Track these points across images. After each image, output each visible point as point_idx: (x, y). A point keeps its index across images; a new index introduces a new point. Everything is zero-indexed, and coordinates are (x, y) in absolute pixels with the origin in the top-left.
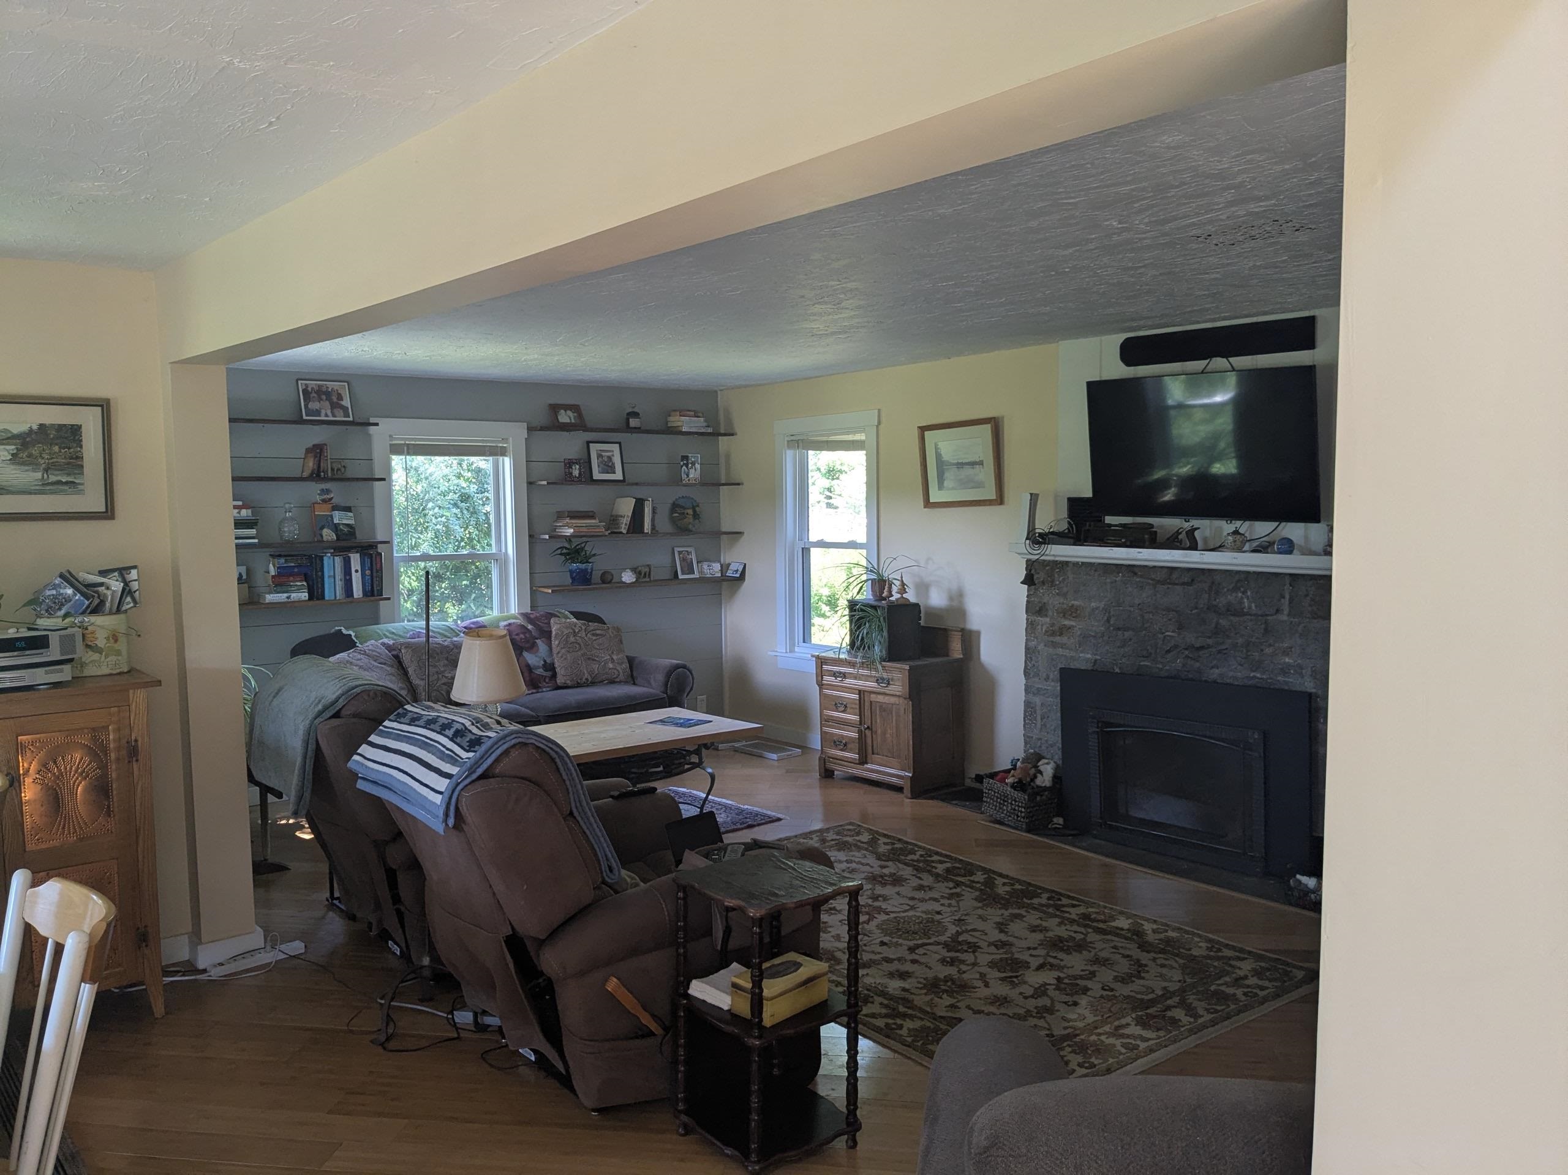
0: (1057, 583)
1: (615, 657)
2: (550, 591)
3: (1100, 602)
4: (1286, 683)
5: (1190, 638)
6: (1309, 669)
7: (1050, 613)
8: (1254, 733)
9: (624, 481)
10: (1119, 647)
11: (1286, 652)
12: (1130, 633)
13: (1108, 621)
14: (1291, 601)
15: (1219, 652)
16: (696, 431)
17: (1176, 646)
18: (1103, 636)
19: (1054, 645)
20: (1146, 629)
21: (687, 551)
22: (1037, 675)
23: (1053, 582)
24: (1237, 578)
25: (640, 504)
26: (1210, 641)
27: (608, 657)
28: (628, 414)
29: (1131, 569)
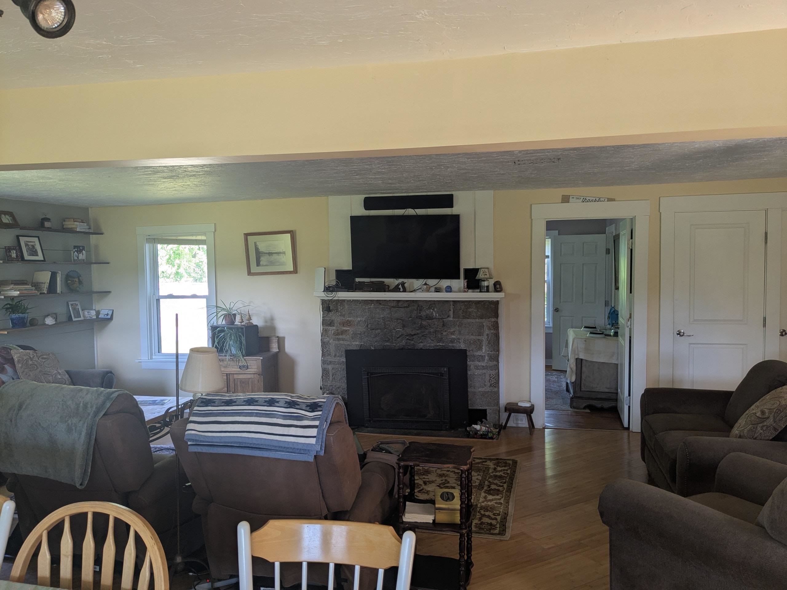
0: (340, 310)
1: (60, 371)
2: (6, 333)
3: (363, 318)
4: (453, 346)
5: (409, 331)
6: (463, 340)
7: (336, 325)
8: (444, 368)
9: (44, 261)
10: (373, 338)
11: (452, 333)
12: (379, 330)
13: (367, 326)
14: (454, 312)
15: (423, 336)
16: (84, 231)
17: (402, 335)
18: (364, 333)
19: (339, 340)
20: (386, 328)
21: (75, 304)
22: (329, 355)
23: (337, 309)
24: (430, 303)
25: (54, 276)
26: (418, 332)
27: (56, 372)
28: (42, 219)
29: (379, 302)
